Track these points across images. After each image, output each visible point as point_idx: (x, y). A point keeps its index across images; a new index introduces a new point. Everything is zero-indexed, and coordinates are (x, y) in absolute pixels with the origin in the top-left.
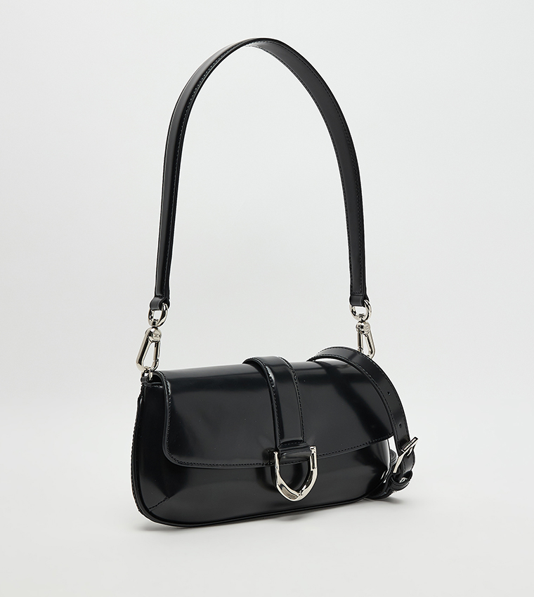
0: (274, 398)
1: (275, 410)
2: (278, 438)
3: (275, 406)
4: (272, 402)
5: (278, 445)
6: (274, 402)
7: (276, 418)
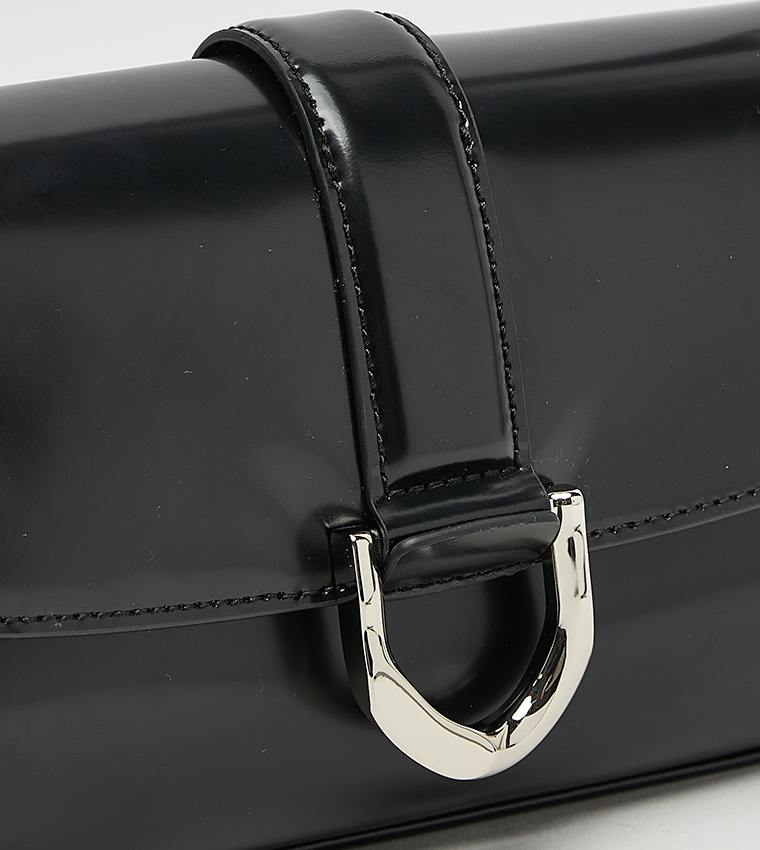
0: (345, 250)
1: (355, 312)
2: (373, 455)
3: (352, 291)
4: (336, 270)
5: (376, 492)
6: (348, 269)
7: (361, 352)
